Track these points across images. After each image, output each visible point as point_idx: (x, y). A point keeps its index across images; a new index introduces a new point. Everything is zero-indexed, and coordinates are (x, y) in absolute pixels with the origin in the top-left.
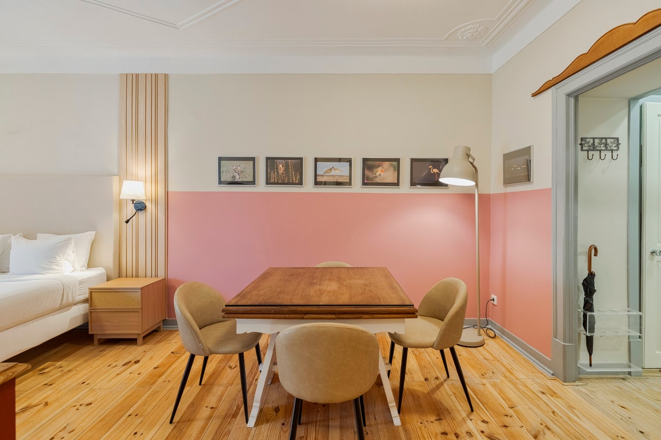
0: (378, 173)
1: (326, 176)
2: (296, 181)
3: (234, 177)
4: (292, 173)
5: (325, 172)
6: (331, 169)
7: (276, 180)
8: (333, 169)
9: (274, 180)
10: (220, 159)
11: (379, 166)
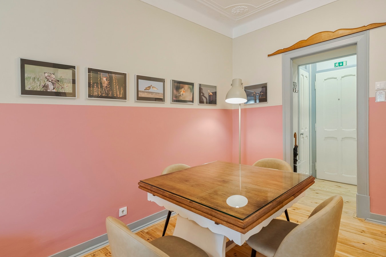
0: (182, 93)
1: (147, 92)
2: (120, 95)
3: (45, 86)
4: (116, 87)
5: (145, 89)
6: (150, 87)
7: (99, 93)
8: (151, 87)
9: (98, 92)
10: (24, 62)
11: (182, 88)
